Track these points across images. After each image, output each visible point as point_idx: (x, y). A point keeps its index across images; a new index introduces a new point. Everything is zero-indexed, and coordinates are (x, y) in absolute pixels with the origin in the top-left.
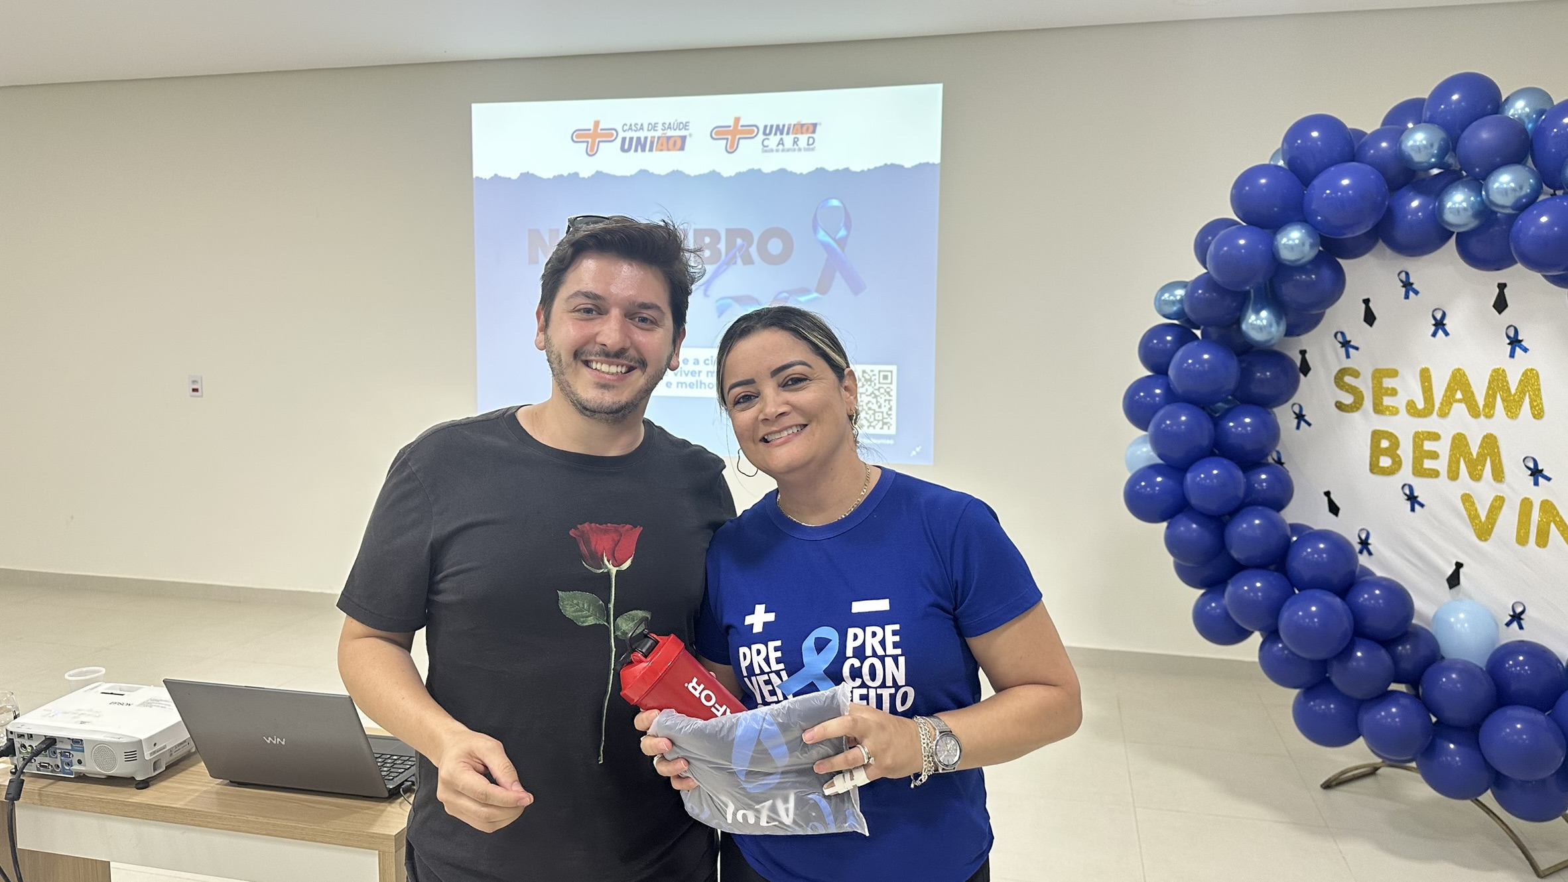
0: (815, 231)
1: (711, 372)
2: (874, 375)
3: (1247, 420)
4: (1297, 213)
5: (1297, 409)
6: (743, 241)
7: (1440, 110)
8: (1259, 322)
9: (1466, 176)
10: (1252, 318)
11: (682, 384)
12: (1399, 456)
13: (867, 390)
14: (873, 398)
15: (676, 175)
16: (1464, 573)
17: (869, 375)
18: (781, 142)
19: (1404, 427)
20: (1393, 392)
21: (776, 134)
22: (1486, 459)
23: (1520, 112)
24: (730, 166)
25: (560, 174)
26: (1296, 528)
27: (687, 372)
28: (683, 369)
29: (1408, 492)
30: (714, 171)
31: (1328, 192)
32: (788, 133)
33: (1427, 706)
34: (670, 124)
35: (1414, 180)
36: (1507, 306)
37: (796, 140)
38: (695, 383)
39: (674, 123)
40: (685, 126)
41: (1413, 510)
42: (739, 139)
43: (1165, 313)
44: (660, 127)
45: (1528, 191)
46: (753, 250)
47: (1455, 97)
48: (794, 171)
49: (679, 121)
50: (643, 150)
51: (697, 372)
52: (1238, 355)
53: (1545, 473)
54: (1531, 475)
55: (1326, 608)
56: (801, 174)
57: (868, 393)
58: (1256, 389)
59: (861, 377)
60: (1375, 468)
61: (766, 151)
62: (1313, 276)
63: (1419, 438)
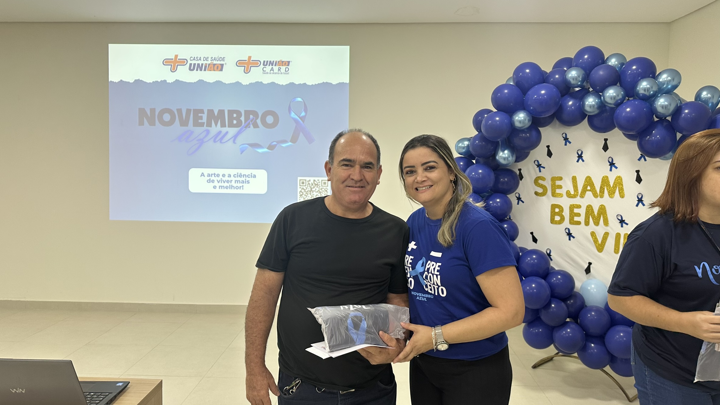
0: (290, 113)
1: (237, 181)
2: (320, 182)
3: (498, 200)
4: (522, 106)
5: (517, 195)
6: (253, 116)
7: (580, 62)
8: (504, 156)
9: (592, 91)
10: (501, 154)
11: (222, 187)
12: (563, 215)
13: (316, 189)
14: (319, 193)
15: (218, 83)
16: (592, 267)
17: (317, 182)
18: (272, 69)
19: (565, 203)
20: (560, 187)
21: (269, 65)
22: (601, 216)
23: (613, 63)
24: (246, 80)
25: (156, 80)
26: (522, 249)
27: (224, 181)
28: (222, 180)
29: (567, 232)
30: (238, 81)
31: (535, 96)
32: (275, 65)
33: (583, 327)
34: (215, 58)
35: (569, 93)
36: (608, 148)
37: (280, 68)
38: (229, 186)
39: (217, 58)
40: (223, 59)
41: (570, 239)
42: (251, 67)
43: (459, 152)
44: (210, 59)
45: (621, 97)
46: (259, 121)
47: (586, 57)
48: (279, 83)
49: (220, 57)
50: (201, 70)
51: (230, 181)
52: (493, 171)
53: (626, 221)
54: (620, 223)
55: (539, 284)
56: (282, 85)
57: (316, 191)
58: (500, 186)
59: (313, 183)
60: (553, 221)
61: (265, 73)
62: (528, 135)
63: (572, 207)
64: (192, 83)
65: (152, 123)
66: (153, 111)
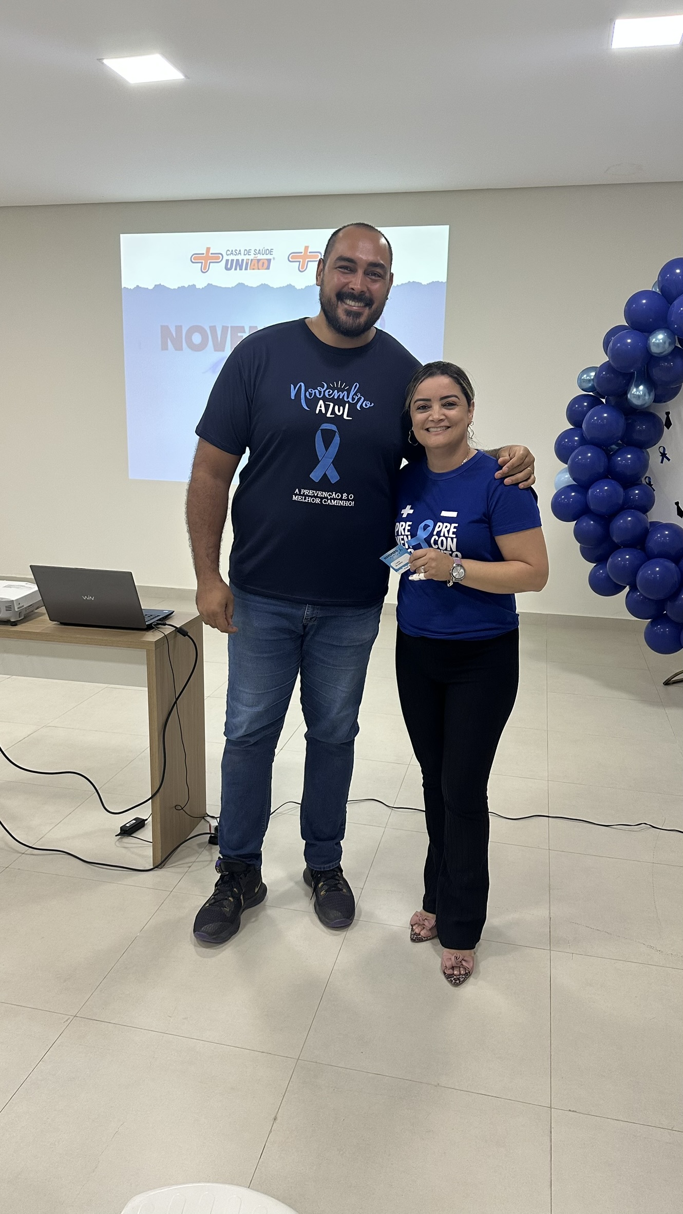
3: (629, 456)
4: (663, 323)
5: (661, 450)
8: (638, 393)
10: (635, 390)
15: (264, 287)
24: (301, 282)
25: (182, 285)
26: (653, 523)
30: (290, 284)
34: (260, 250)
40: (270, 252)
42: (308, 262)
43: (583, 388)
49: (266, 248)
52: (624, 413)
58: (636, 436)
62: (671, 363)
64: (229, 288)
65: (179, 348)
66: (179, 329)
